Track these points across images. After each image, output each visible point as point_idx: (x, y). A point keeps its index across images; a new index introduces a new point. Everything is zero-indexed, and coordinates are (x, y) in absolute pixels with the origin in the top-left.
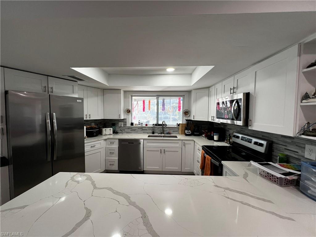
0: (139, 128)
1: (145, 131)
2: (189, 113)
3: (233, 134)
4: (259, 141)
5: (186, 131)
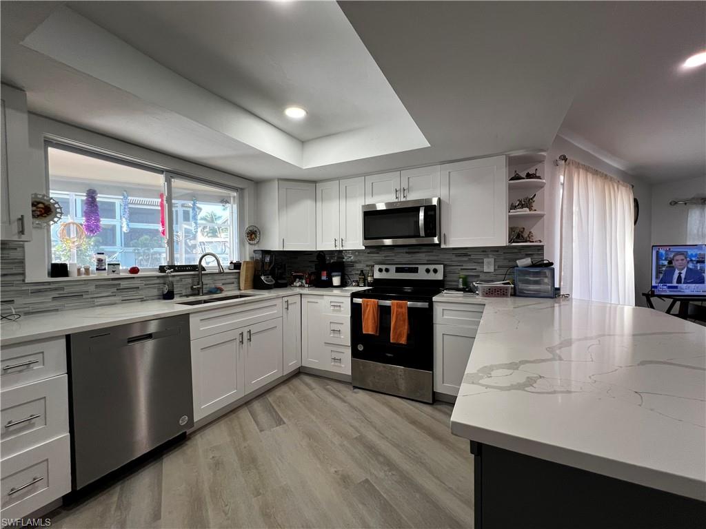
0: (101, 284)
1: (132, 294)
2: (258, 235)
3: (377, 267)
4: (432, 267)
5: (263, 278)
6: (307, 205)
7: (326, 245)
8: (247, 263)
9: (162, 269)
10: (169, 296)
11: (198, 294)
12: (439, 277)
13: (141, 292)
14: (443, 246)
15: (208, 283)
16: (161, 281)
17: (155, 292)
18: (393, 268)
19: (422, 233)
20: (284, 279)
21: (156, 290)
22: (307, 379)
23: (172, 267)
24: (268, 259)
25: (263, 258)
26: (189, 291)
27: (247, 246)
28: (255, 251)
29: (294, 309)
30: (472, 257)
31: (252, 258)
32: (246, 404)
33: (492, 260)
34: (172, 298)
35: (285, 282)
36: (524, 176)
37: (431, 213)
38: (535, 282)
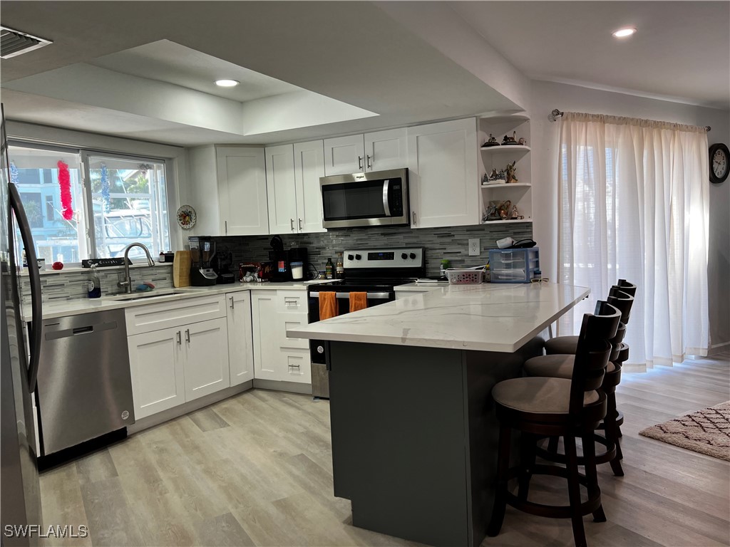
1: (58, 292)
2: (193, 218)
3: (346, 254)
4: (408, 252)
5: (202, 271)
6: (255, 176)
7: (281, 228)
8: (181, 253)
9: (85, 263)
10: (95, 293)
11: (126, 292)
12: (417, 263)
13: (67, 290)
14: (413, 227)
15: (137, 279)
16: (85, 277)
17: (80, 290)
18: (364, 254)
19: (387, 212)
20: (231, 272)
21: (80, 288)
22: (261, 393)
23: (95, 261)
24: (207, 246)
25: (201, 248)
26: (115, 288)
27: (180, 232)
28: (190, 238)
29: (241, 309)
30: (456, 237)
31: (187, 247)
32: (188, 414)
33: (477, 241)
34: (98, 296)
35: (231, 276)
36: (500, 140)
37: (396, 187)
38: (508, 266)
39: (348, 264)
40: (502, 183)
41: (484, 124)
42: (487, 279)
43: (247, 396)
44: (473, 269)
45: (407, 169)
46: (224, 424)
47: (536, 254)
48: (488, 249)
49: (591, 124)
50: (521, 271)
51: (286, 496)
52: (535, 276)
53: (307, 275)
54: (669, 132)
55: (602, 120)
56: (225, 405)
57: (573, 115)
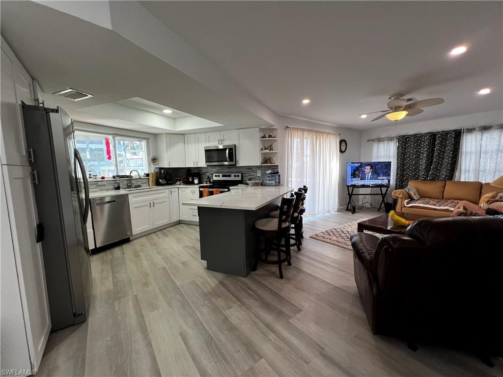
0: (91, 183)
1: (102, 188)
2: (157, 160)
3: (214, 175)
4: (236, 174)
5: (160, 180)
6: (181, 145)
7: (190, 165)
8: (152, 174)
9: (114, 177)
10: (118, 188)
11: (130, 188)
12: (239, 179)
13: (107, 187)
14: (237, 165)
15: (135, 183)
16: (114, 182)
17: (112, 187)
18: (221, 175)
19: (228, 160)
20: (171, 181)
22: (183, 225)
23: (117, 176)
24: (163, 171)
25: (160, 172)
26: (126, 187)
27: (152, 165)
28: (156, 168)
29: (175, 194)
30: (253, 170)
31: (155, 171)
32: (154, 232)
33: (260, 171)
34: (119, 189)
35: (171, 182)
36: (267, 136)
37: (231, 151)
38: (269, 180)
39: (215, 178)
40: (268, 151)
41: (262, 130)
42: (262, 185)
43: (177, 226)
44: (257, 181)
45: (235, 145)
46: (167, 236)
47: (279, 176)
48: (264, 174)
49: (299, 132)
50: (273, 182)
51: (185, 260)
52: (278, 184)
53: (200, 182)
54: (326, 136)
55: (303, 130)
56: (168, 229)
57: (293, 128)
